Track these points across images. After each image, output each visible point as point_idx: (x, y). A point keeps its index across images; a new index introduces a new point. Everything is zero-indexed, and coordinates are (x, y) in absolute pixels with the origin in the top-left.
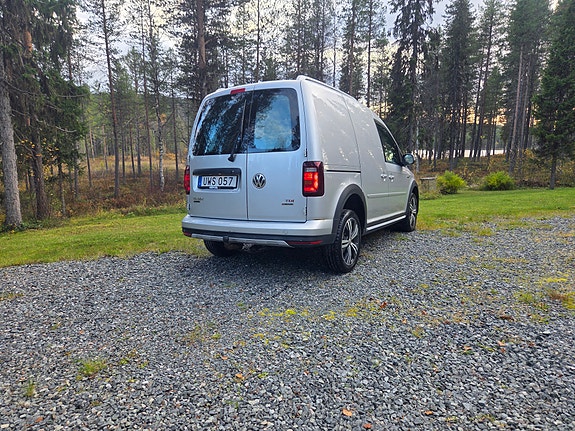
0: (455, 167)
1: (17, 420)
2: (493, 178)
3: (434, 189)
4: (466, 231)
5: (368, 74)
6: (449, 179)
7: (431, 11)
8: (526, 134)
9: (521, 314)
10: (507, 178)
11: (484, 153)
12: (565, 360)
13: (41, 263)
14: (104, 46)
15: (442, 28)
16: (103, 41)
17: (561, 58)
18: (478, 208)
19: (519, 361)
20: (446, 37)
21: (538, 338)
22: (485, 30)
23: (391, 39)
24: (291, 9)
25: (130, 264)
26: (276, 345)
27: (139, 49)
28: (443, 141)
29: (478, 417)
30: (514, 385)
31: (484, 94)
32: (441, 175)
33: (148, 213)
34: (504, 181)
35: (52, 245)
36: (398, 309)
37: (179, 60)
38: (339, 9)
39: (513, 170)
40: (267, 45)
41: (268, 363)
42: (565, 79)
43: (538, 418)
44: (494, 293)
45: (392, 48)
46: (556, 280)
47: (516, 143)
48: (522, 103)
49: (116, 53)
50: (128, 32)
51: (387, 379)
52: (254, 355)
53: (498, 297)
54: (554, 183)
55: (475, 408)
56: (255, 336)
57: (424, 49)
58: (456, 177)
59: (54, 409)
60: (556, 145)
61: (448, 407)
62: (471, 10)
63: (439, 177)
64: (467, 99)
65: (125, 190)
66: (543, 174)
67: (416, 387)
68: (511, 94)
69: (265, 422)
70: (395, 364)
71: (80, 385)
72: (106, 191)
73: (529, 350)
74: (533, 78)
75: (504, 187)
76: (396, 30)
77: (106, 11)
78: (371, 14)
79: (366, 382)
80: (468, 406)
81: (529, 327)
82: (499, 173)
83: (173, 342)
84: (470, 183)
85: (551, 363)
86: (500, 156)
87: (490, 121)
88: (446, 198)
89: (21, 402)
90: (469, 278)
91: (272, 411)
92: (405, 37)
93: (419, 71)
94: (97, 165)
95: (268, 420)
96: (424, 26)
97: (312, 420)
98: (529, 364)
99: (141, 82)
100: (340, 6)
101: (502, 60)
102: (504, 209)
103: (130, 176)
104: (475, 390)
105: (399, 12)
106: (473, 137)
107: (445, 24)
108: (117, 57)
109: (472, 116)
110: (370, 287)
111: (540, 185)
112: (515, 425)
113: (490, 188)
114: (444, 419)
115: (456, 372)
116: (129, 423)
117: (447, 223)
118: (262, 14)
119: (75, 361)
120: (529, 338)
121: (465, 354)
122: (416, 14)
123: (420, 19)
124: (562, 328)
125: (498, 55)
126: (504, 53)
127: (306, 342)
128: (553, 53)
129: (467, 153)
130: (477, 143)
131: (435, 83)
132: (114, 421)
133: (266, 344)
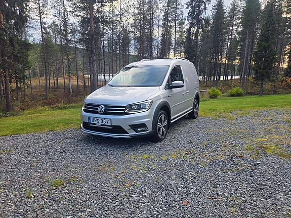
0: (216, 85)
1: (26, 208)
2: (234, 90)
3: (206, 96)
4: (223, 117)
5: (175, 38)
6: (213, 91)
7: (205, 9)
8: (249, 69)
9: (247, 155)
10: (241, 90)
11: (229, 78)
12: (266, 174)
13: (17, 134)
14: (39, 21)
15: (210, 17)
16: (39, 18)
17: (266, 33)
18: (228, 106)
19: (247, 175)
20: (212, 21)
21: (255, 165)
22: (231, 18)
23: (186, 22)
24: (136, 5)
25: (64, 134)
26: (141, 171)
27: (58, 22)
28: (210, 72)
29: (231, 198)
30: (245, 185)
31: (230, 49)
32: (210, 89)
33: (65, 108)
34: (239, 92)
35: (21, 125)
36: (194, 154)
37: (79, 28)
38: (160, 6)
39: (243, 87)
40: (125, 23)
41: (139, 179)
42: (267, 44)
43: (255, 198)
44: (236, 146)
45: (186, 26)
46: (262, 139)
47: (245, 74)
48: (247, 54)
49: (45, 24)
50: (52, 13)
51: (191, 184)
52: (131, 176)
53: (238, 148)
54: (262, 93)
55: (229, 195)
56: (131, 167)
57: (202, 27)
58: (217, 90)
59: (43, 202)
60: (263, 75)
61: (218, 195)
62: (224, 8)
63: (209, 90)
64: (222, 51)
65: (51, 95)
66: (257, 89)
67: (204, 187)
68: (242, 50)
69: (141, 204)
70: (194, 178)
71: (53, 191)
72: (40, 96)
73: (251, 170)
74: (253, 42)
75: (239, 95)
76: (188, 17)
77: (40, 2)
78: (176, 8)
79: (182, 186)
80: (226, 194)
81: (251, 160)
82: (237, 88)
83: (93, 171)
84: (223, 93)
85: (260, 176)
86: (237, 79)
87: (232, 62)
88: (212, 100)
89: (26, 200)
90: (225, 139)
91: (143, 199)
92: (193, 21)
93: (199, 38)
94: (34, 82)
95: (142, 203)
96: (202, 16)
97: (161, 202)
98: (251, 176)
99: (58, 40)
100: (161, 4)
101: (239, 33)
102: (240, 106)
103: (52, 88)
104: (229, 187)
105: (190, 9)
106: (225, 70)
107: (212, 14)
108: (46, 26)
109: (224, 60)
110: (181, 144)
111: (255, 94)
112: (245, 201)
113: (233, 95)
114: (216, 200)
115: (221, 180)
116: (80, 207)
117: (213, 114)
118: (122, 7)
119: (48, 181)
120: (251, 165)
121: (224, 173)
122: (198, 10)
123: (200, 13)
124: (265, 161)
125: (236, 31)
126: (240, 30)
127: (154, 169)
128: (262, 31)
129: (222, 78)
130: (226, 73)
131: (207, 43)
132: (73, 206)
133: (136, 171)
